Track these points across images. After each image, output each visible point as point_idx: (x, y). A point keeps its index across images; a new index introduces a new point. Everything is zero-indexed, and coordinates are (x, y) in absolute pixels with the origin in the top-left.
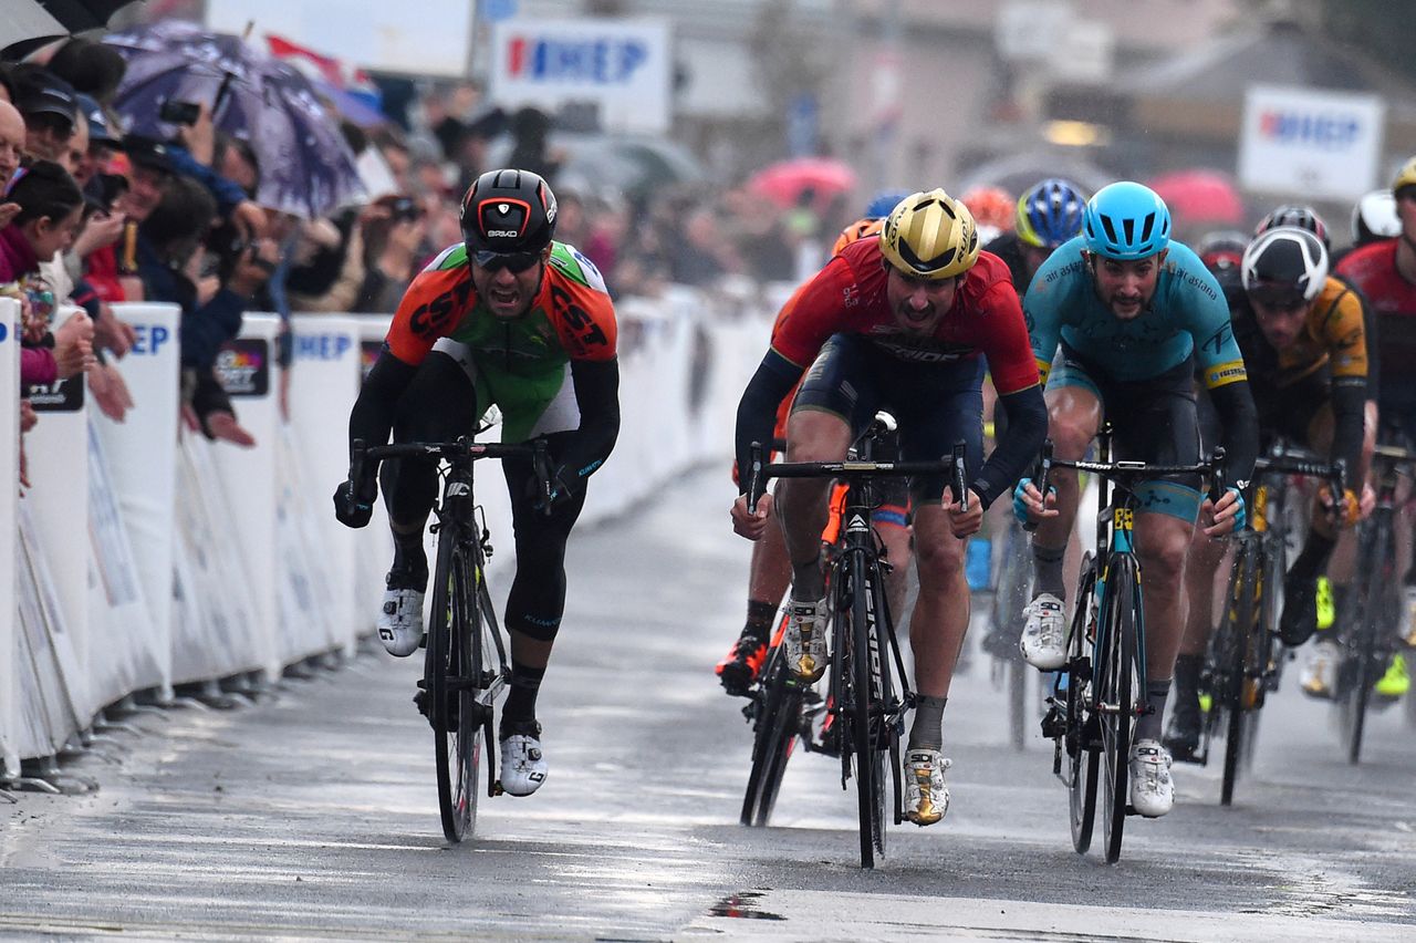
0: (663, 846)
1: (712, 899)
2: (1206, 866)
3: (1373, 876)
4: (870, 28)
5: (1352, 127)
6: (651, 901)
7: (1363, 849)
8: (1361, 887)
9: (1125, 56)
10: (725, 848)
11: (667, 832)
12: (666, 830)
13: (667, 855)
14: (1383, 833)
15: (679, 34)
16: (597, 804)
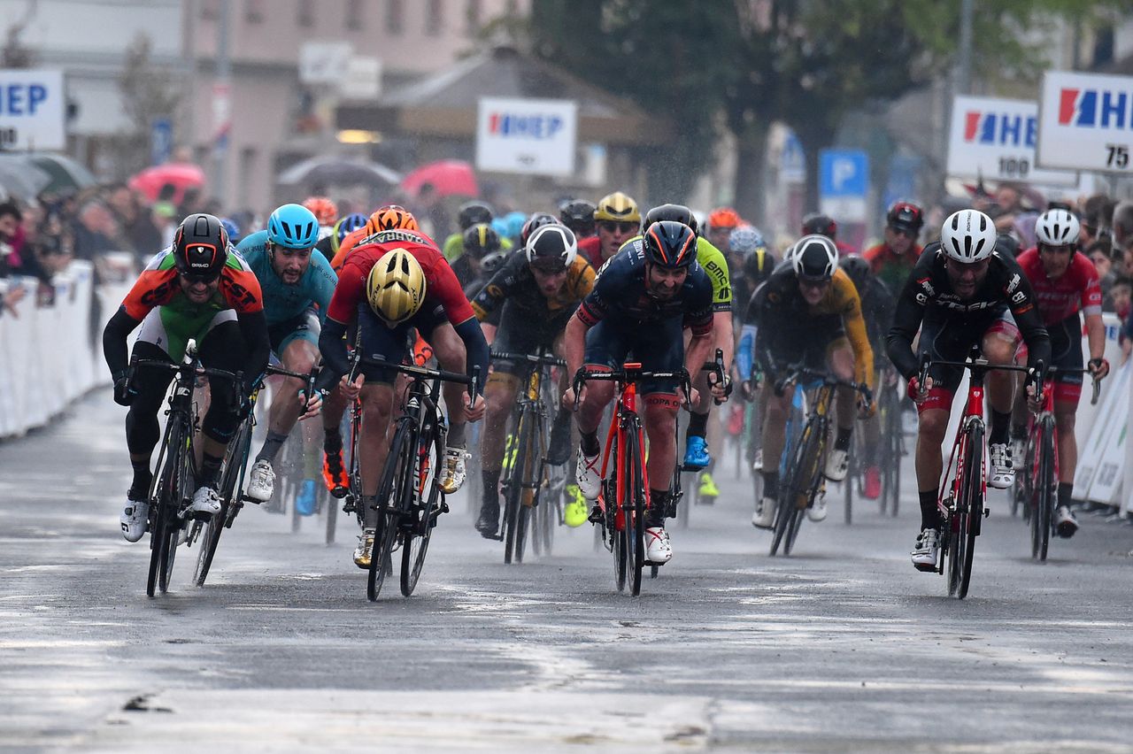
0: (86, 663)
1: (123, 700)
2: (476, 659)
3: (597, 660)
4: (207, 67)
5: (556, 123)
6: (79, 703)
7: (588, 641)
8: (589, 668)
9: (391, 79)
10: (130, 663)
11: (88, 653)
12: (87, 652)
13: (88, 669)
14: (602, 629)
15: (68, 77)
16: (37, 635)
